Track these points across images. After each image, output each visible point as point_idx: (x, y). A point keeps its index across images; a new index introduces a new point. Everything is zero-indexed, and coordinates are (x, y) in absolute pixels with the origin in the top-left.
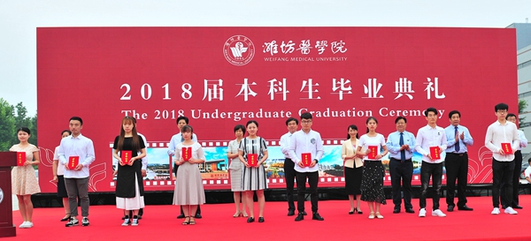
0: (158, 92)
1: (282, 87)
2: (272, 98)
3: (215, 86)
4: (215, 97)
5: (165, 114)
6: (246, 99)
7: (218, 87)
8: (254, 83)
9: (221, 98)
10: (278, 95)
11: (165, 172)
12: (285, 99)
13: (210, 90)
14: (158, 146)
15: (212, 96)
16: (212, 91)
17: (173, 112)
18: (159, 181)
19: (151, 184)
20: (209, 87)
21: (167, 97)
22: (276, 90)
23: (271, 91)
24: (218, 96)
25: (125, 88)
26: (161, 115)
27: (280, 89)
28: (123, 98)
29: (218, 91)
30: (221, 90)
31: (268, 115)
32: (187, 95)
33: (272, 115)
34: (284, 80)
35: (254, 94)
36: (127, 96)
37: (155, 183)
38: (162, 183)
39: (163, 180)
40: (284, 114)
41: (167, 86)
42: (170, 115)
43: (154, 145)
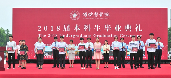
0: (49, 28)
1: (88, 27)
2: (85, 31)
3: (67, 27)
4: (67, 30)
6: (77, 31)
7: (68, 27)
8: (79, 26)
9: (69, 31)
10: (87, 30)
11: (51, 54)
12: (89, 31)
14: (49, 45)
15: (66, 30)
18: (49, 56)
21: (52, 30)
22: (86, 28)
24: (68, 30)
25: (39, 27)
26: (50, 36)
27: (88, 28)
28: (39, 30)
29: (68, 28)
30: (69, 28)
31: (84, 36)
32: (58, 29)
33: (85, 36)
34: (89, 25)
35: (79, 29)
36: (40, 29)
37: (48, 57)
39: (50, 56)
40: (89, 36)
41: (52, 27)
42: (53, 36)
43: (48, 45)
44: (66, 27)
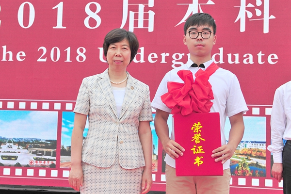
0: (46, 16)
1: (261, 8)
2: (243, 29)
3: (141, 7)
4: (141, 25)
5: (56, 54)
7: (147, 9)
8: (210, 2)
9: (151, 29)
10: (255, 24)
11: (48, 154)
12: (266, 30)
13: (132, 14)
14: (40, 108)
15: (136, 23)
16: (136, 16)
17: (68, 50)
18: (37, 170)
19: (24, 173)
20: (130, 8)
21: (60, 25)
22: (250, 15)
23: (242, 16)
24: (146, 23)
26: (48, 55)
27: (258, 13)
29: (146, 16)
30: (152, 14)
31: (233, 59)
32: (92, 22)
33: (241, 59)
37: (30, 172)
38: (42, 173)
39: (43, 167)
40: (264, 59)
41: (60, 6)
42: (64, 55)
43: (34, 105)
44: (133, 8)
